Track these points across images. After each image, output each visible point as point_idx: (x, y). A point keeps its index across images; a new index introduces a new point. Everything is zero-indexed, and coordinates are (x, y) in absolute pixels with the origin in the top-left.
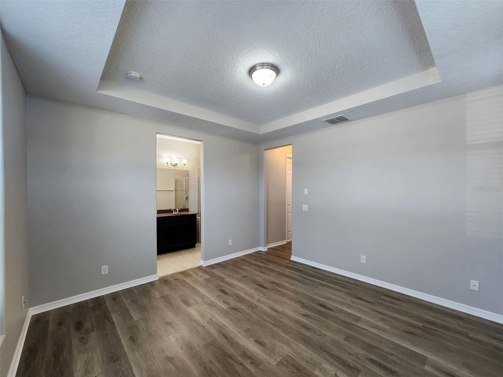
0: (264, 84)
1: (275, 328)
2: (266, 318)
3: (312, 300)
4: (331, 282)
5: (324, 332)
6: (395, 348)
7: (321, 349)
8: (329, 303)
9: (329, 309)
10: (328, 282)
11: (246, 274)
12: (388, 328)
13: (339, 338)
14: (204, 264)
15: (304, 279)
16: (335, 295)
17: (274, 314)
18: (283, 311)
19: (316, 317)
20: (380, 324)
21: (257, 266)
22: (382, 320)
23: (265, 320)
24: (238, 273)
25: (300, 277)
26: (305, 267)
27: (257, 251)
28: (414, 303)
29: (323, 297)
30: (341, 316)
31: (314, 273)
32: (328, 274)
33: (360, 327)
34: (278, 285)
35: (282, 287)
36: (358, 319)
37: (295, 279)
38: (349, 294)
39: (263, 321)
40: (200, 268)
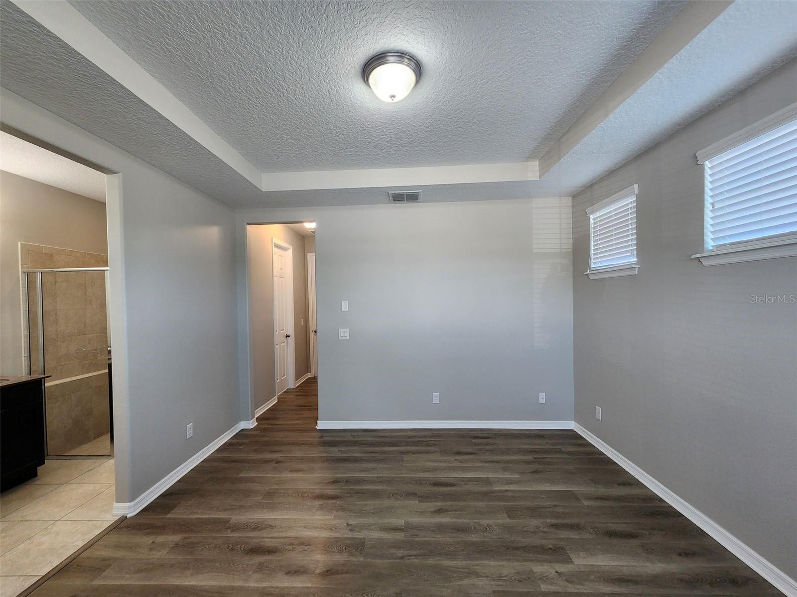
0: (393, 96)
1: (431, 561)
2: (400, 553)
3: (420, 482)
4: (408, 444)
5: (484, 522)
6: (548, 497)
7: (508, 549)
8: (442, 476)
9: (451, 485)
10: (405, 446)
11: (267, 488)
12: (518, 476)
13: (504, 520)
14: (130, 509)
15: (373, 455)
16: (434, 461)
17: (400, 536)
18: (407, 523)
19: (451, 505)
20: (507, 475)
21: (272, 461)
22: (505, 469)
23: (402, 558)
24: (247, 493)
25: (364, 453)
26: (353, 434)
27: (238, 431)
28: (502, 435)
29: (426, 471)
30: (472, 487)
31: (374, 439)
32: (394, 434)
33: (501, 491)
34: (348, 482)
35: (359, 481)
36: (488, 481)
37: (361, 459)
38: (444, 452)
39: (399, 561)
40: (122, 525)
